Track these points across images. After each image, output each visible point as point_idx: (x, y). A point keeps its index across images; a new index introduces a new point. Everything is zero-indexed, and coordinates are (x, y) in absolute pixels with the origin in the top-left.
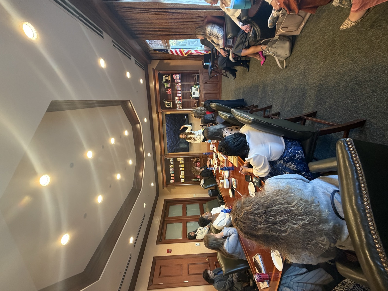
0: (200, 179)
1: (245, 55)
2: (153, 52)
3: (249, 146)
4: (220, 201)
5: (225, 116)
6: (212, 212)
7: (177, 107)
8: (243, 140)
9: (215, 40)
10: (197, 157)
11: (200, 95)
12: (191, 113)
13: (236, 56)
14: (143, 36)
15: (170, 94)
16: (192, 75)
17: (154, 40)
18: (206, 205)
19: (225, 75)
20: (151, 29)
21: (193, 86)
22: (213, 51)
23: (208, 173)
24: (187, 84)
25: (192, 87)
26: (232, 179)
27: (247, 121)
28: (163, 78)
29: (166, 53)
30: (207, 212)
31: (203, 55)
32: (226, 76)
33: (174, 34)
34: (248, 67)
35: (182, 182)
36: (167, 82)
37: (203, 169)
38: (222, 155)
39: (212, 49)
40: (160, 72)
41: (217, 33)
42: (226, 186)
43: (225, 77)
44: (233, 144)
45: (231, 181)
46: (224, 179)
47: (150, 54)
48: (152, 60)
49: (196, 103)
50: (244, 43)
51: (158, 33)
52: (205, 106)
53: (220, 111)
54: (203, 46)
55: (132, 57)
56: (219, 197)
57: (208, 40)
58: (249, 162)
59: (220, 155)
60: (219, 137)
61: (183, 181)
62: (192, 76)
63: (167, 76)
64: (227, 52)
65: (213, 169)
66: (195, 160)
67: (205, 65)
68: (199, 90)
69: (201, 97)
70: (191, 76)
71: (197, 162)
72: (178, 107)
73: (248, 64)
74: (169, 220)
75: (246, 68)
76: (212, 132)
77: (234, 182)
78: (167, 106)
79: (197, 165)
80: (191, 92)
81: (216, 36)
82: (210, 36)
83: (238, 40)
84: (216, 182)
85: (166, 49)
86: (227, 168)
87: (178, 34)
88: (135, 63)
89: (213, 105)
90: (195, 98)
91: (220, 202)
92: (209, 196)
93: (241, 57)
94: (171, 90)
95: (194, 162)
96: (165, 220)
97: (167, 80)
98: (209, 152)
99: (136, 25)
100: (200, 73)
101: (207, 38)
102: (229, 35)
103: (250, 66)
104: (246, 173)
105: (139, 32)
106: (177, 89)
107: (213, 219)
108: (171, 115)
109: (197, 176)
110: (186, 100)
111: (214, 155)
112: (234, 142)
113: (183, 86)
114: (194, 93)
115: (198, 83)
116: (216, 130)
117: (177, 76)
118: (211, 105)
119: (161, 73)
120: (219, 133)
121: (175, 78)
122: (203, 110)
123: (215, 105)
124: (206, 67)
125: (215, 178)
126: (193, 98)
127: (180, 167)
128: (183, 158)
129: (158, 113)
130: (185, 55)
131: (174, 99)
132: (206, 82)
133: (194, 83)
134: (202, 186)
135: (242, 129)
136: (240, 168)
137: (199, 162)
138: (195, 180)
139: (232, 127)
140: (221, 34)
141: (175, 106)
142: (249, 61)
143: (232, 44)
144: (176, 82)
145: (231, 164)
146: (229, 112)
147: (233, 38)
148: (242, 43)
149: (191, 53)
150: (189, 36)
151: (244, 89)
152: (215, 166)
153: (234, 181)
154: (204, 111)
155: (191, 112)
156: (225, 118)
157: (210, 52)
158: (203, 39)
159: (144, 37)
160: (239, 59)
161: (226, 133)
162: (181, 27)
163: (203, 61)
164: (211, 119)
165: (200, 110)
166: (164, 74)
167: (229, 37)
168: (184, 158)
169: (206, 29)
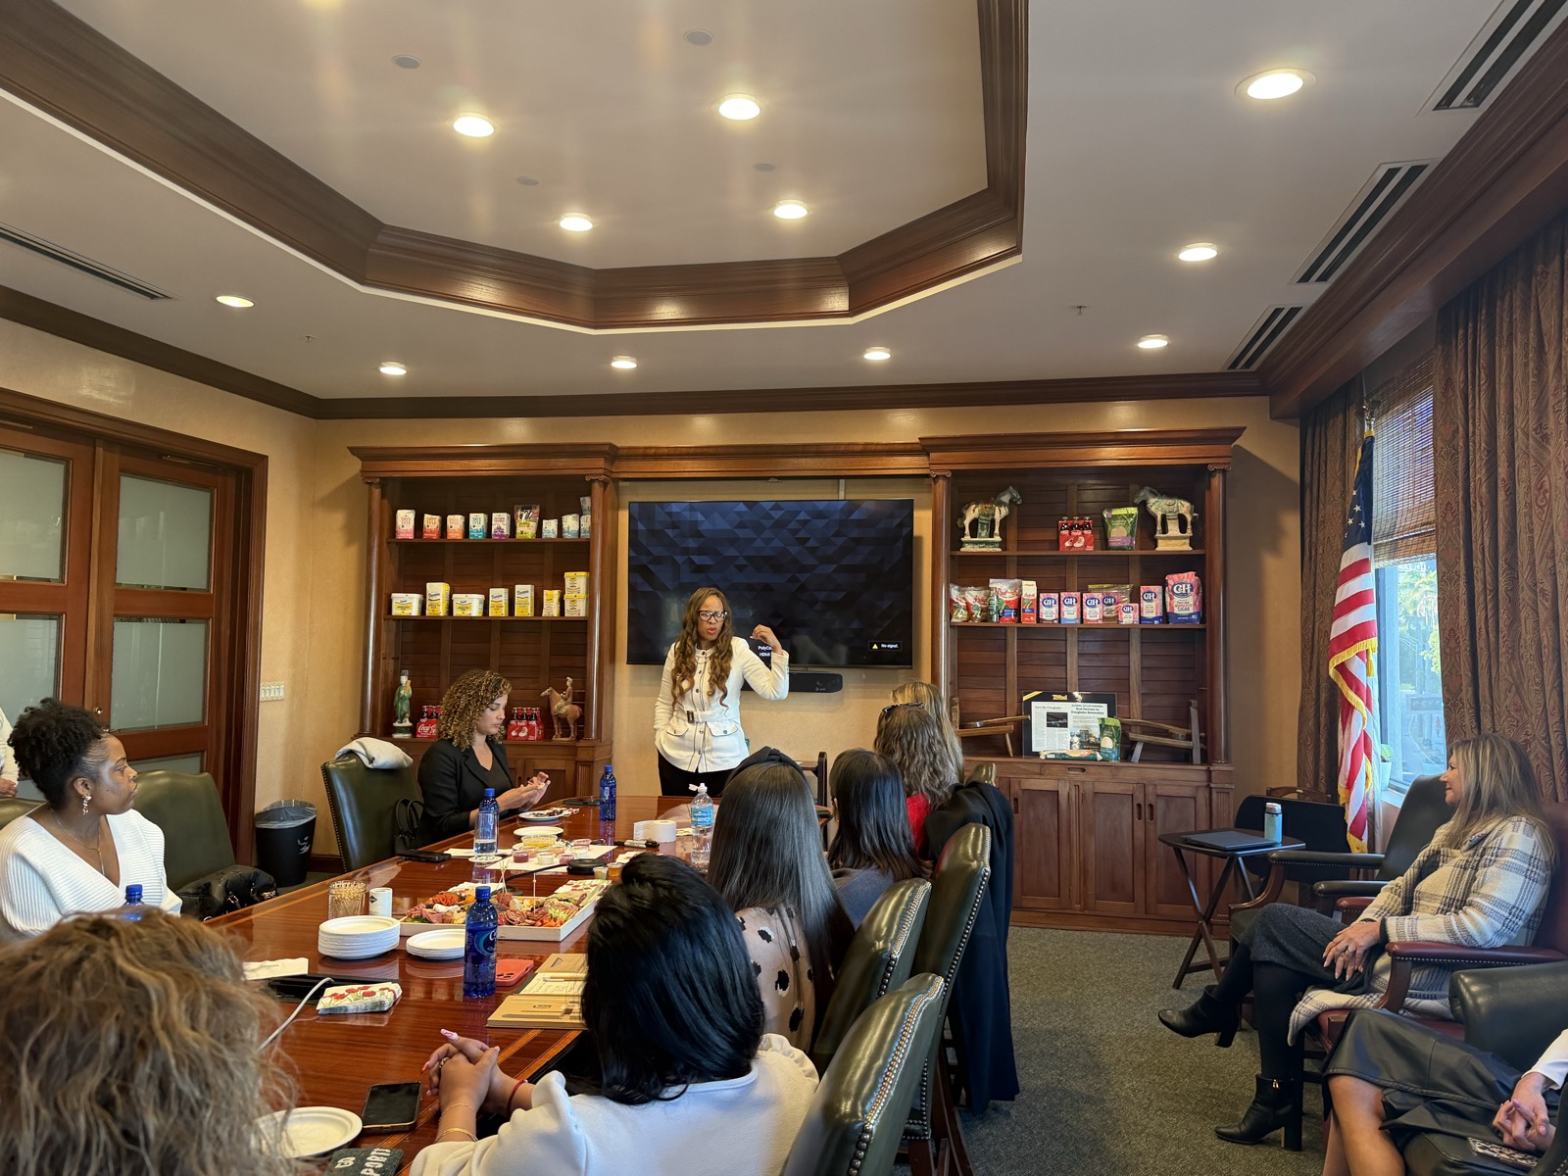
0: (407, 736)
1: (1335, 1105)
2: (1354, 435)
3: (658, 1098)
4: (217, 892)
5: (890, 925)
6: (133, 816)
7: (963, 585)
8: (708, 1057)
9: (1438, 883)
10: (582, 721)
11: (1048, 762)
12: (915, 685)
13: (1330, 1036)
14: (1459, 377)
15: (1056, 543)
16: (1194, 712)
17: (1431, 451)
18: (190, 774)
19: (1197, 960)
20: (1502, 431)
21: (1111, 714)
22: (1367, 866)
23: (449, 801)
24: (1132, 669)
25: (1105, 706)
26: (393, 981)
27: (853, 1090)
28: (1170, 501)
29: (1347, 528)
30: (136, 780)
31: (1336, 796)
32: (1187, 968)
33: (1478, 586)
34: (1253, 1136)
35: (397, 598)
36: (1147, 525)
37: (485, 758)
38: (588, 910)
39: (1377, 864)
40: (1217, 482)
41: (1485, 897)
42: (344, 931)
43: (1181, 960)
44: (676, 975)
45: (378, 976)
46: (397, 923)
47: (1341, 417)
48: (1297, 431)
49: (987, 731)
50: (1426, 1098)
51: (1480, 474)
52: (971, 786)
53: (933, 897)
54: (1398, 801)
55: (1315, 291)
56: (248, 882)
57: (1441, 833)
58: (527, 1107)
59: (592, 890)
60: (736, 880)
61: (406, 604)
62: (1189, 712)
63: (1189, 527)
64: (1361, 970)
65: (485, 835)
66: (561, 702)
67: (1265, 807)
68: (1085, 753)
69: (1036, 769)
70: (1190, 704)
71: (547, 719)
72: (963, 592)
73: (1271, 1135)
74: (98, 480)
75: (1246, 1116)
76: (774, 823)
77: (369, 1000)
78: (972, 513)
79: (520, 718)
80: (1072, 699)
81: (1468, 892)
82: (1464, 848)
83: (1445, 1053)
84: (378, 854)
85: (1375, 528)
86: (489, 944)
87: (1480, 615)
88: (1277, 311)
89: (976, 847)
90: (1029, 723)
91: (206, 889)
92: (261, 804)
93: (1324, 1080)
94: (1090, 548)
95: (547, 697)
96: (100, 451)
97: (1159, 528)
98: (621, 810)
99: (1526, 331)
100: (1209, 772)
101: (1451, 822)
102: (1474, 989)
103: (1261, 1148)
104: (440, 1086)
105: (1483, 351)
106: (1096, 595)
107: (68, 823)
108: (910, 543)
109: (430, 717)
110: (1009, 652)
111: (597, 851)
112: (698, 985)
113: (1113, 636)
114: (1065, 716)
115: (1138, 749)
116: (787, 854)
117: (1191, 600)
118: (977, 834)
119: (1209, 487)
120: (765, 875)
121: (1171, 582)
122: (936, 772)
123: (975, 864)
124: (1251, 816)
125: (408, 852)
126: (1029, 712)
127: (518, 588)
128: (583, 614)
129: (924, 447)
130: (1334, 662)
131: (1024, 569)
132: (1144, 811)
133: (1136, 724)
134: (354, 746)
135: (788, 1054)
136: (480, 1044)
137: (548, 733)
138: (403, 698)
139: (808, 986)
140: (1480, 925)
141: (974, 571)
142: (1294, 1144)
143: (1413, 1010)
144: (1143, 589)
145: (513, 979)
146: (921, 963)
147: (1457, 1021)
148: (1424, 1085)
149: (1349, 708)
150: (1467, 694)
151: (1089, 1100)
152: (504, 856)
153: (377, 998)
154: (932, 779)
155: (928, 686)
156: (879, 930)
157: (1358, 847)
158: (1449, 795)
159: (1448, 383)
160: (1309, 1065)
161: (764, 935)
162: (1527, 637)
163: (1293, 797)
164: (869, 825)
165: (936, 748)
166: (1198, 506)
167: (1464, 990)
168: (582, 626)
169: (1515, 818)
